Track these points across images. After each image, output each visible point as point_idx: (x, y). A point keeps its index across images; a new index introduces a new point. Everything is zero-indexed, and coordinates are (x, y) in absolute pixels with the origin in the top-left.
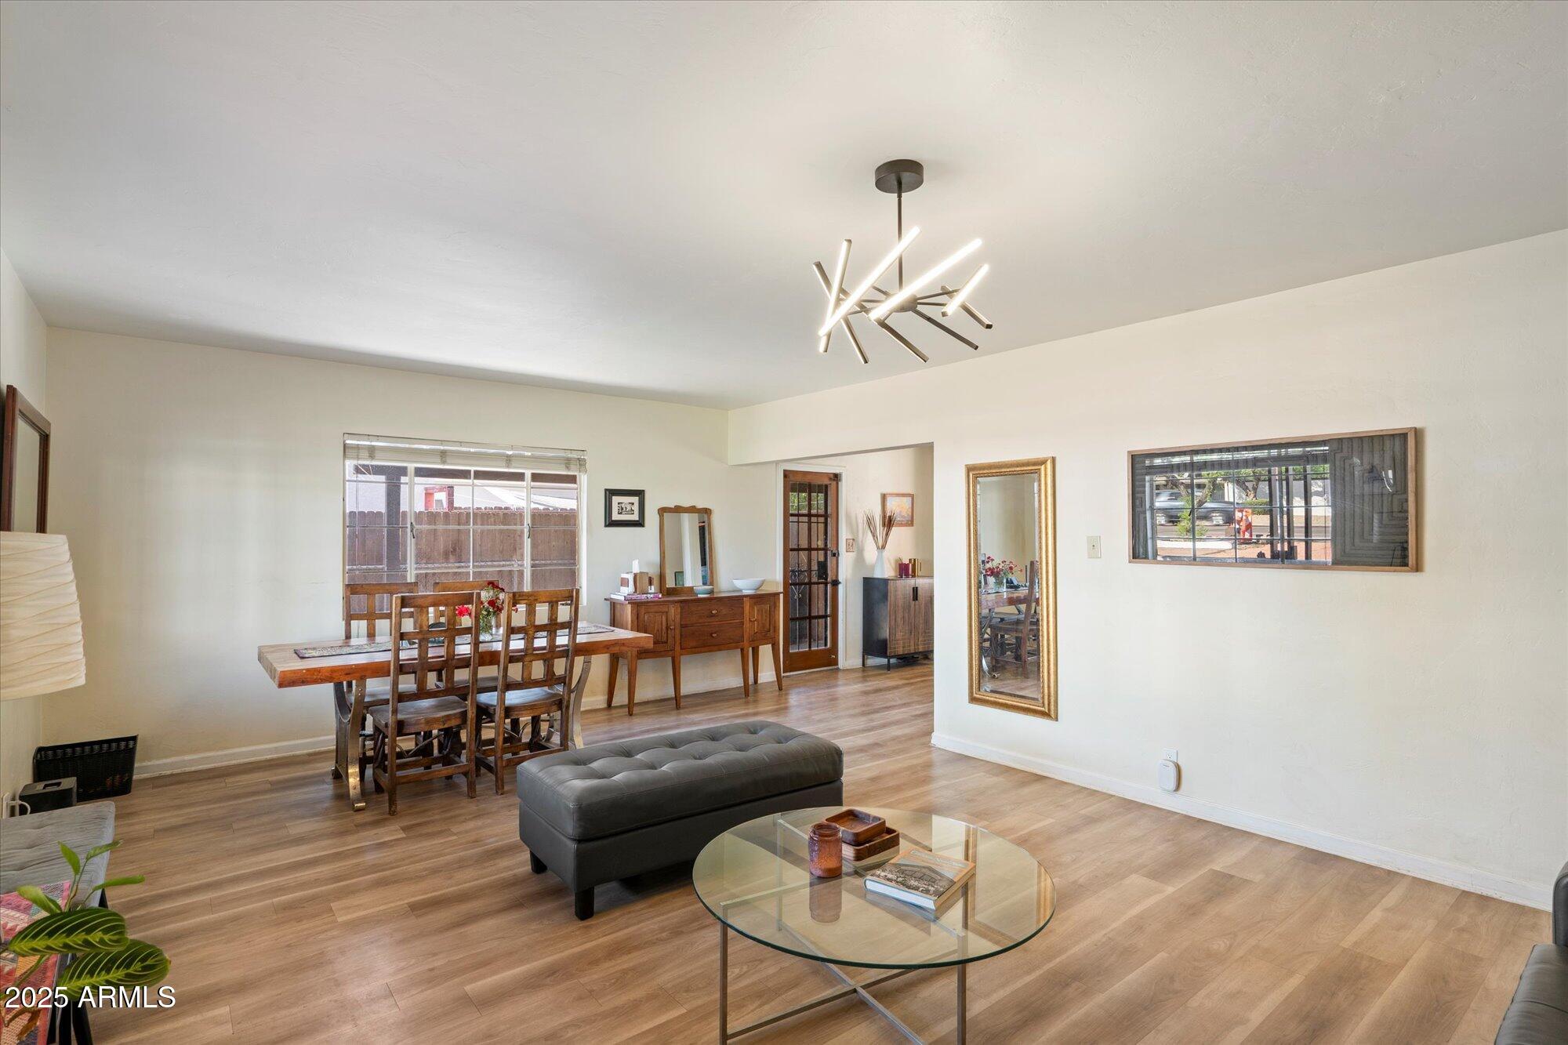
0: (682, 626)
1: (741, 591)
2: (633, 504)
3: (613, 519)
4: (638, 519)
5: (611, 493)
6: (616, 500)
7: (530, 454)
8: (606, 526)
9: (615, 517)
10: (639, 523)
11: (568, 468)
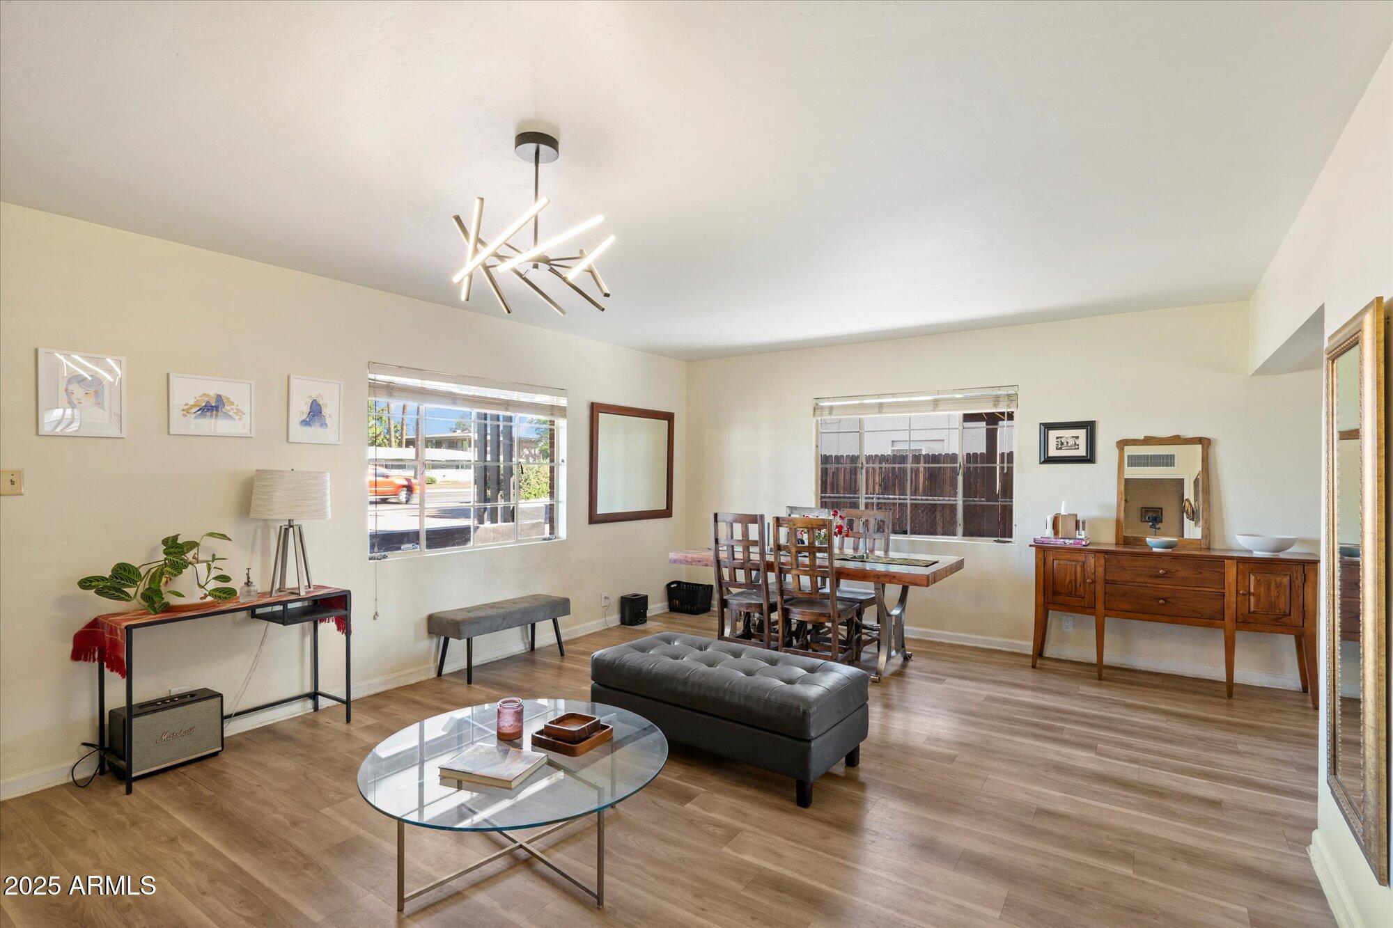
0: (1106, 582)
1: (1251, 551)
2: (1077, 437)
3: (1050, 455)
4: (1084, 454)
5: (1048, 427)
6: (1053, 434)
7: (961, 396)
8: (1040, 463)
9: (1053, 452)
10: (1089, 458)
11: (995, 406)
